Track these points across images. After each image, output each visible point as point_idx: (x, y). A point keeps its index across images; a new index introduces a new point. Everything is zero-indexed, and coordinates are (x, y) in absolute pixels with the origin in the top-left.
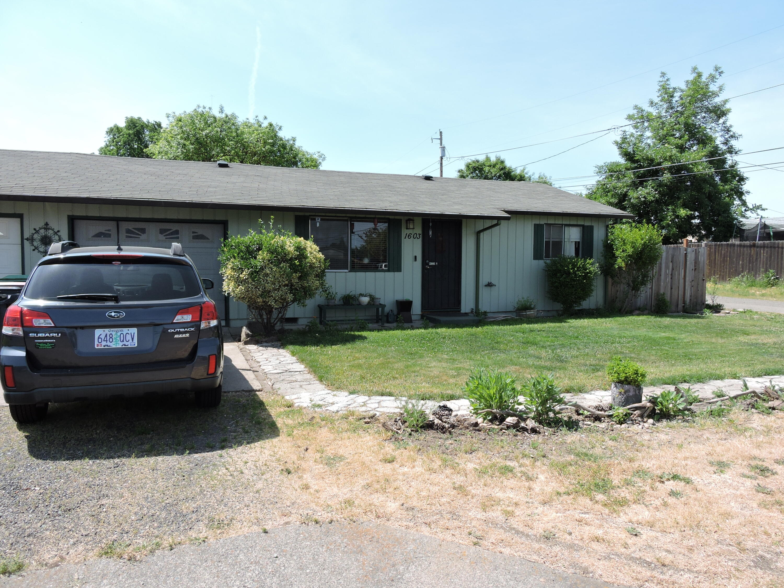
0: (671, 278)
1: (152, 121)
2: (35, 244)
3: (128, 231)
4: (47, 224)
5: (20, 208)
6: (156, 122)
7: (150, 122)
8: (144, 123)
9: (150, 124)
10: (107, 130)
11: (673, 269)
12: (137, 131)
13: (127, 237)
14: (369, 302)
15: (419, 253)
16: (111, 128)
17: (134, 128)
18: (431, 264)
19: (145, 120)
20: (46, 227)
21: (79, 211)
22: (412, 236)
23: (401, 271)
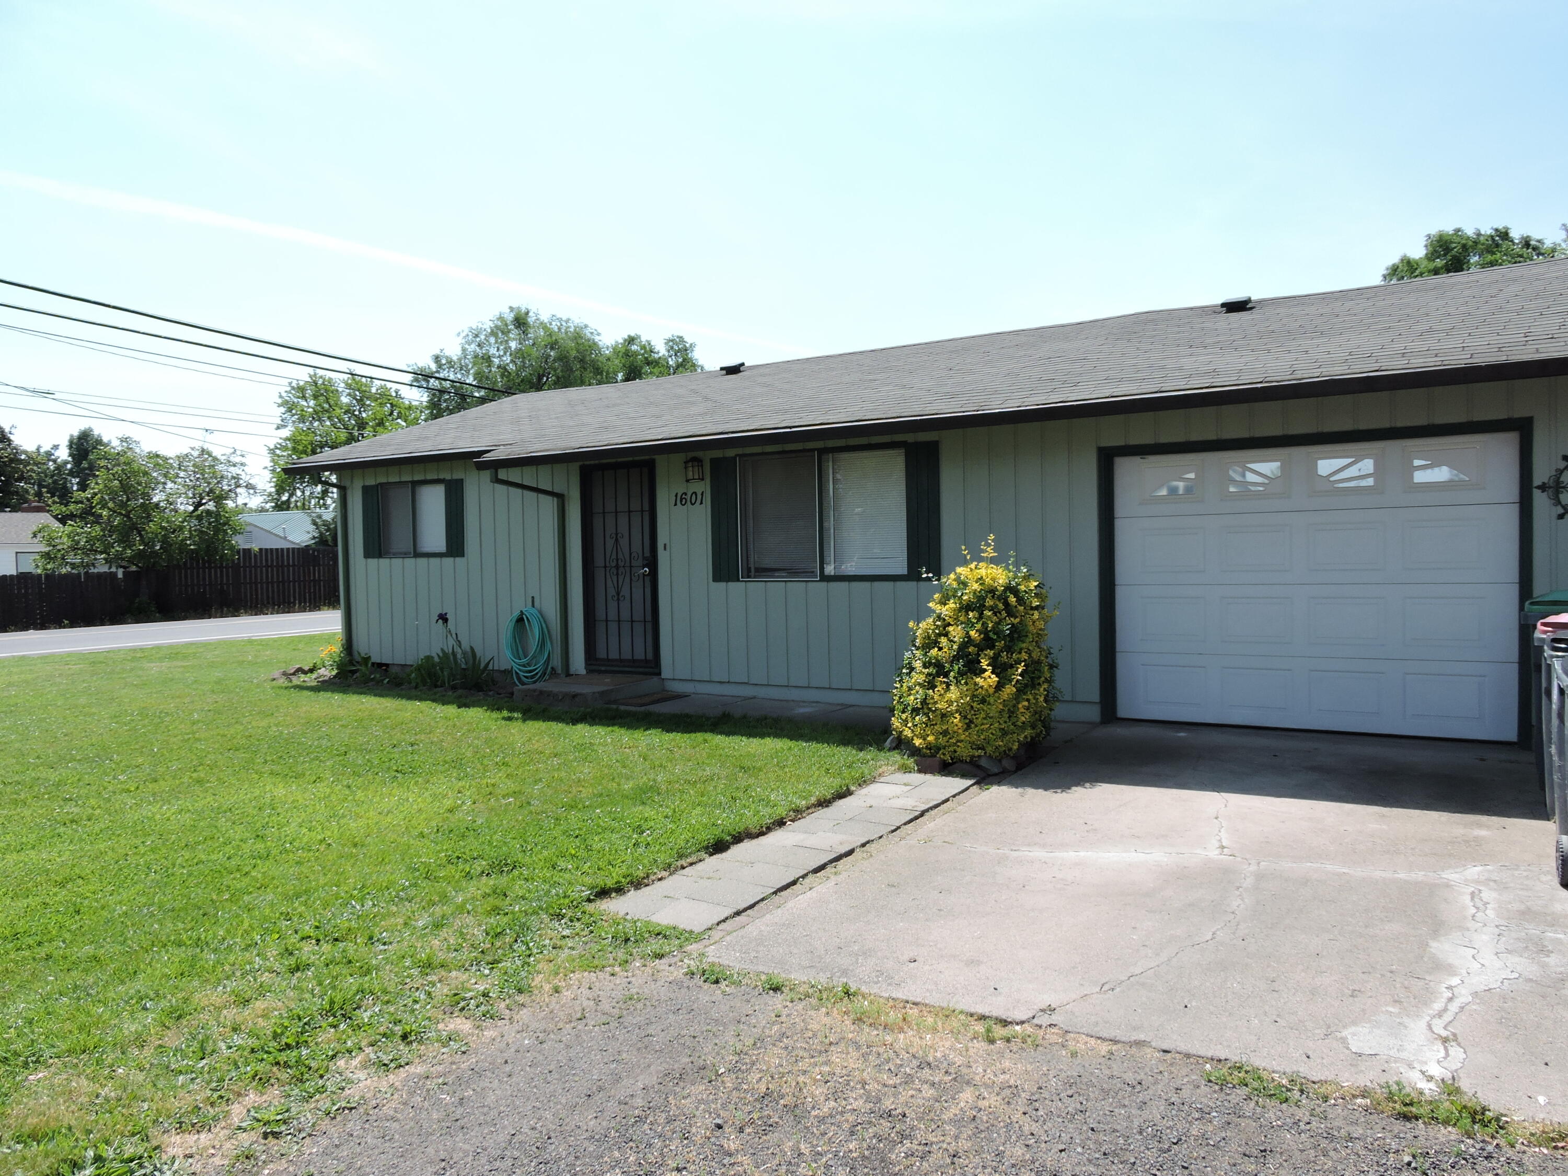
1: (1487, 230)
2: (1565, 498)
6: (1497, 230)
7: (1483, 233)
8: (1468, 238)
9: (1482, 238)
10: (1385, 272)
12: (1454, 257)
16: (1394, 265)
17: (1445, 255)
19: (1470, 232)
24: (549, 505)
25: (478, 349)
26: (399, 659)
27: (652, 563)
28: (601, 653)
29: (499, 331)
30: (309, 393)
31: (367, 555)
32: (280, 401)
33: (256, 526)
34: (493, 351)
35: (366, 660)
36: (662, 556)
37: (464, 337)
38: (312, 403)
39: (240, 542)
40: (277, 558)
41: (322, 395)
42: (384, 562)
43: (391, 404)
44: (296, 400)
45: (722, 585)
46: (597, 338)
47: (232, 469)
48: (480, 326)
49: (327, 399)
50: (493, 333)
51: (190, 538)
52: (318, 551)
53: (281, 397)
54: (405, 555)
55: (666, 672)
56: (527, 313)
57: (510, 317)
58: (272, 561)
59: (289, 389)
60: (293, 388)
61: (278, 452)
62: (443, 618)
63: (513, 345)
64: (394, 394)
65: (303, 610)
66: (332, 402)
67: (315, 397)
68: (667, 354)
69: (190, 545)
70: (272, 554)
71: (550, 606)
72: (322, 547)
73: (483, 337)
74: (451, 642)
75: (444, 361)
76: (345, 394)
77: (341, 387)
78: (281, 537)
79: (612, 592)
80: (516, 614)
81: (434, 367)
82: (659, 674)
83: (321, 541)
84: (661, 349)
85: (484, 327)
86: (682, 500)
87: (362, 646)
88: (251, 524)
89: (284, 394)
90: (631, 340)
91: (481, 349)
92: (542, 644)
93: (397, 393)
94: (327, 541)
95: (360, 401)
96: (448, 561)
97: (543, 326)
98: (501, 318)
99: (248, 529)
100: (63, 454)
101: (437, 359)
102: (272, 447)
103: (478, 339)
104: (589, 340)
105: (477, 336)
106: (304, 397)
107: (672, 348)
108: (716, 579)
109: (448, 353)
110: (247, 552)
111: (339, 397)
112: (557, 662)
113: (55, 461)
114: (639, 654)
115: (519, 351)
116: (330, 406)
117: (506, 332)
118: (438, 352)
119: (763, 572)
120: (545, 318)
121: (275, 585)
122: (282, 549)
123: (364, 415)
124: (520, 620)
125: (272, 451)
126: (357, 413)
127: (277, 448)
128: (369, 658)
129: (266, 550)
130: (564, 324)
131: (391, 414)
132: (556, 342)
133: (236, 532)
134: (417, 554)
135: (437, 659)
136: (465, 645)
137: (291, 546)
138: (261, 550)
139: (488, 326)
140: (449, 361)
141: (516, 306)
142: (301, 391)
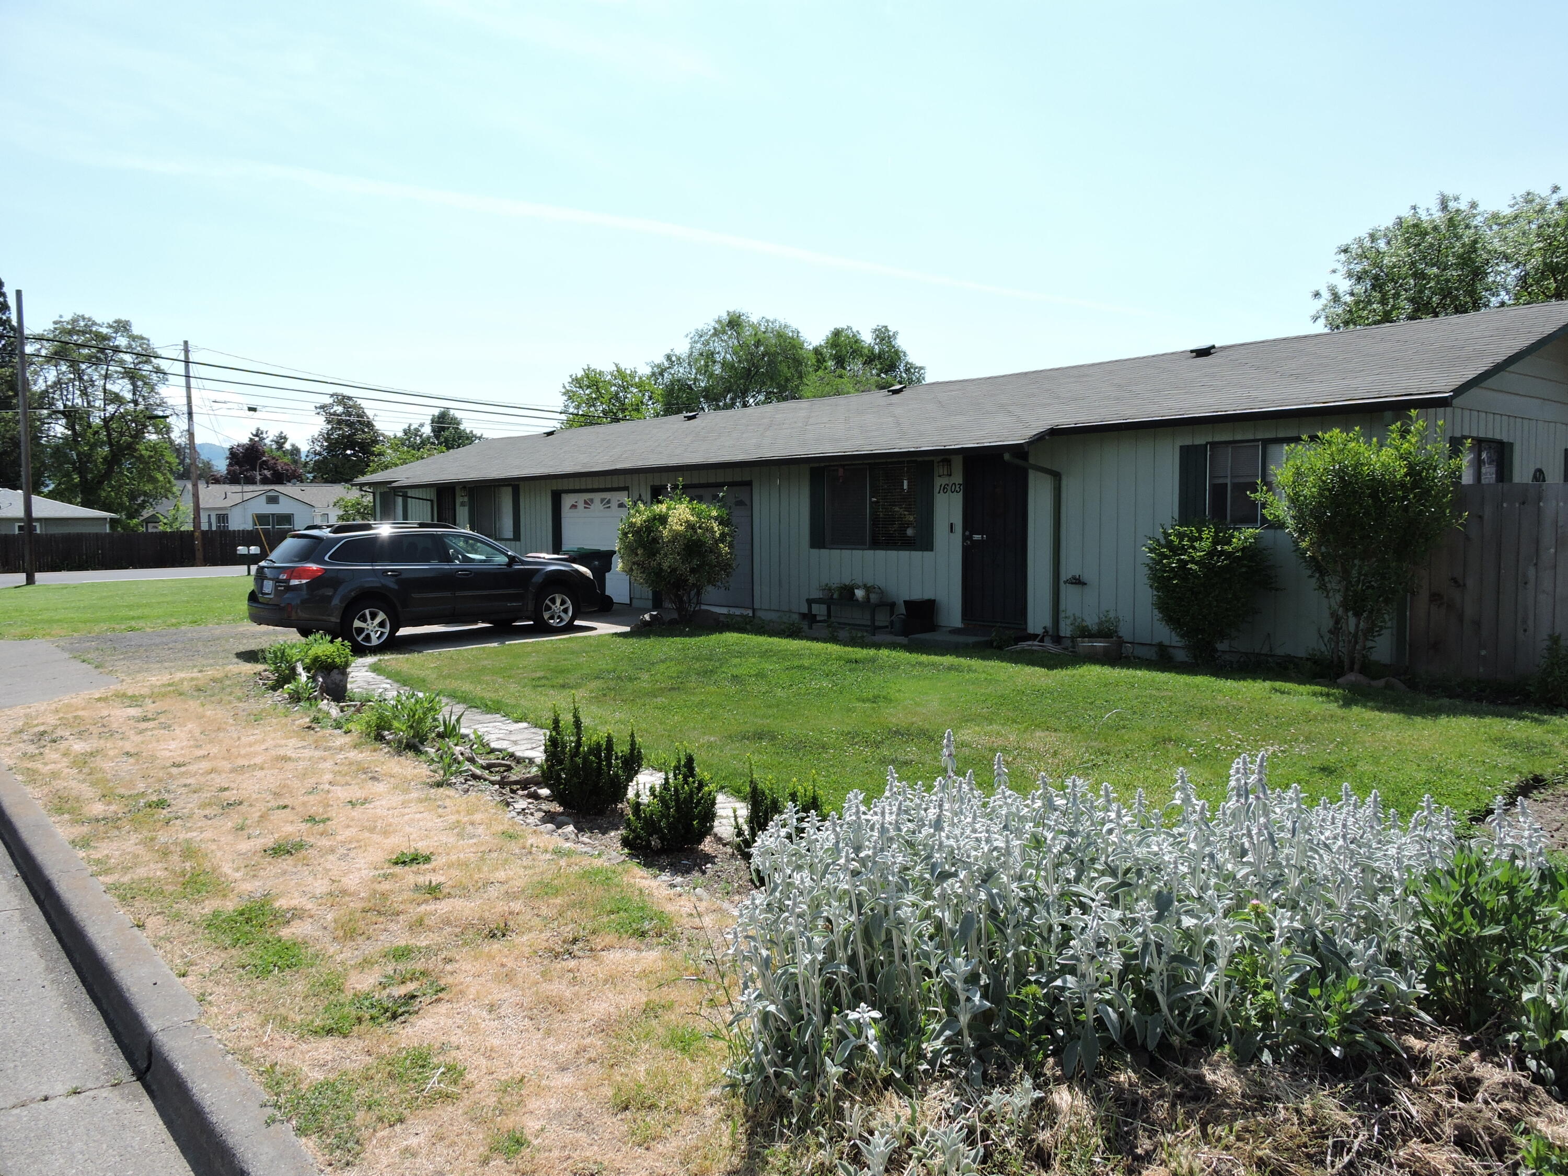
5: (627, 481)
14: (864, 598)
15: (958, 518)
18: (977, 537)
22: (949, 488)
23: (932, 550)
25: (704, 348)
29: (720, 331)
30: (585, 383)
32: (564, 390)
34: (715, 348)
37: (691, 337)
38: (587, 391)
41: (594, 385)
44: (575, 389)
46: (801, 337)
49: (598, 388)
50: (716, 333)
53: (565, 387)
56: (740, 315)
57: (726, 319)
59: (571, 380)
60: (573, 380)
63: (730, 341)
66: (602, 392)
67: (589, 387)
73: (707, 337)
75: (674, 359)
76: (611, 384)
77: (609, 378)
81: (666, 364)
84: (867, 338)
89: (567, 385)
90: (837, 333)
91: (706, 347)
95: (625, 389)
97: (752, 326)
98: (720, 321)
100: (427, 430)
101: (669, 357)
103: (703, 339)
104: (791, 338)
105: (702, 336)
106: (580, 387)
107: (877, 337)
109: (677, 351)
111: (607, 387)
113: (421, 436)
115: (735, 347)
117: (724, 332)
118: (669, 352)
120: (754, 319)
123: (627, 401)
126: (622, 399)
132: (759, 341)
139: (710, 328)
140: (679, 359)
141: (731, 310)
142: (577, 381)
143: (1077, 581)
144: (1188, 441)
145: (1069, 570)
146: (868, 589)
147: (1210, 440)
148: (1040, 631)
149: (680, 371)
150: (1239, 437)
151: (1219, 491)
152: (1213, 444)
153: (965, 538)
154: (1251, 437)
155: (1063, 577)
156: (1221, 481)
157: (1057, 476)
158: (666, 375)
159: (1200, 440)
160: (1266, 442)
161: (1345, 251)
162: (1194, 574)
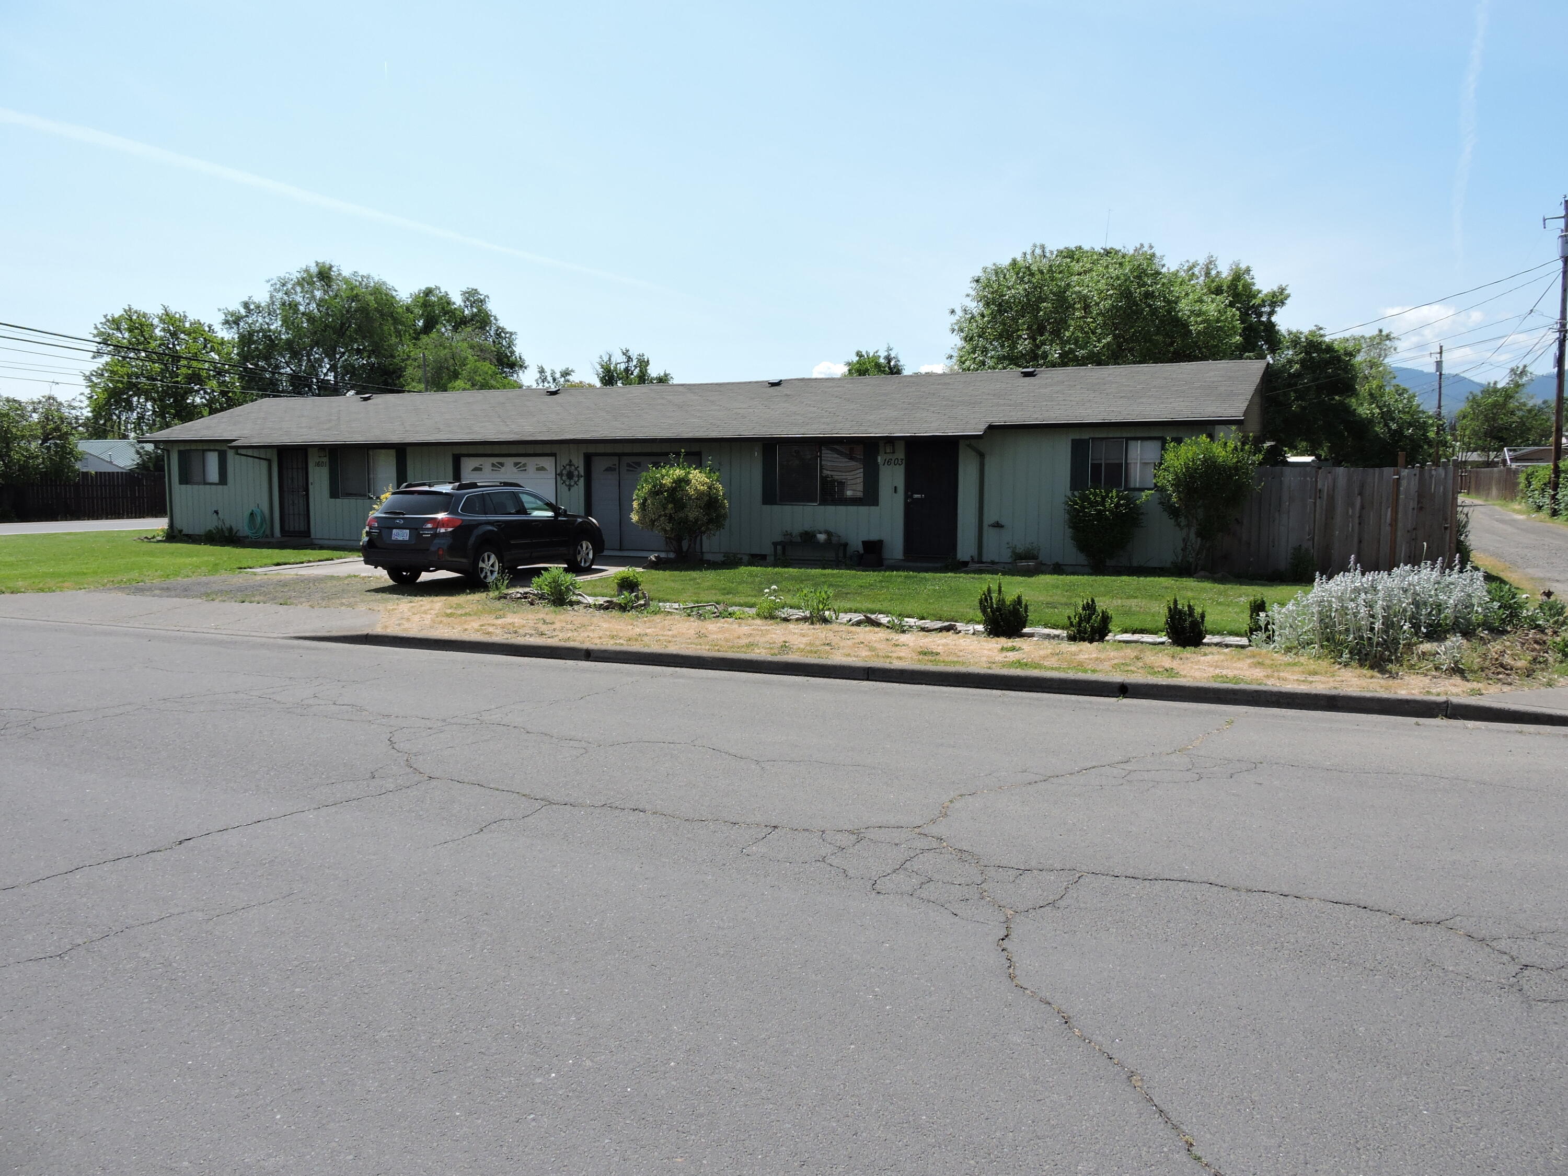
0: (1360, 524)
2: (564, 478)
3: (629, 465)
4: (570, 461)
5: (555, 449)
11: (1363, 507)
13: (628, 470)
14: (826, 540)
15: (900, 483)
18: (916, 496)
20: (570, 464)
21: (592, 449)
22: (893, 461)
23: (878, 505)
24: (264, 464)
25: (286, 298)
26: (197, 533)
27: (307, 490)
28: (287, 528)
29: (306, 282)
30: (124, 326)
31: (181, 483)
32: (95, 332)
33: (91, 455)
34: (299, 299)
35: (181, 531)
36: (311, 487)
37: (272, 285)
38: (127, 335)
39: (78, 466)
40: (109, 480)
41: (137, 328)
42: (189, 486)
43: (205, 338)
44: (111, 332)
45: (333, 500)
46: (394, 293)
47: (73, 412)
48: (287, 275)
49: (142, 332)
50: (299, 283)
51: (43, 463)
52: (142, 474)
53: (96, 328)
54: (199, 484)
55: (313, 536)
56: (331, 267)
57: (314, 270)
58: (105, 481)
59: (104, 320)
60: (108, 321)
61: (94, 379)
62: (216, 512)
63: (318, 294)
64: (207, 329)
65: (128, 518)
66: (147, 336)
67: (130, 330)
68: (462, 304)
69: (42, 468)
70: (105, 476)
71: (265, 508)
72: (145, 472)
73: (290, 286)
74: (221, 523)
75: (252, 307)
76: (159, 329)
77: (156, 321)
78: (107, 462)
79: (291, 502)
80: (250, 511)
81: (243, 312)
82: (310, 536)
83: (142, 466)
84: (457, 300)
85: (291, 277)
86: (318, 464)
87: (178, 525)
88: (88, 453)
89: (99, 326)
90: (428, 292)
91: (288, 297)
92: (261, 524)
93: (210, 328)
94: (149, 467)
95: (174, 335)
96: (220, 487)
97: (346, 281)
98: (307, 271)
99: (86, 456)
101: (246, 305)
102: (88, 373)
103: (285, 288)
104: (386, 295)
105: (284, 285)
106: (119, 329)
107: (468, 299)
108: (331, 497)
109: (256, 299)
110: (86, 474)
111: (153, 332)
112: (268, 532)
114: (302, 529)
115: (321, 300)
116: (145, 339)
117: (311, 283)
118: (246, 299)
119: (348, 495)
120: (346, 273)
121: (108, 500)
122: (113, 473)
123: (178, 348)
124: (252, 514)
125: (88, 378)
126: (171, 346)
127: (93, 375)
128: (182, 530)
129: (101, 473)
130: (365, 280)
131: (205, 347)
132: (357, 296)
133: (77, 459)
134: (205, 483)
135: (214, 531)
136: (228, 526)
137: (120, 471)
138: (96, 473)
139: (296, 276)
140: (258, 307)
141: (320, 260)
142: (116, 323)
143: (998, 525)
144: (1077, 437)
145: (990, 518)
146: (829, 533)
147: (1092, 436)
148: (967, 558)
149: (259, 321)
150: (1111, 436)
151: (1096, 468)
152: (1093, 439)
153: (907, 497)
154: (1119, 436)
155: (986, 522)
156: (1099, 462)
157: (982, 456)
158: (242, 324)
159: (1085, 436)
160: (1128, 439)
161: (977, 281)
162: (1107, 518)
